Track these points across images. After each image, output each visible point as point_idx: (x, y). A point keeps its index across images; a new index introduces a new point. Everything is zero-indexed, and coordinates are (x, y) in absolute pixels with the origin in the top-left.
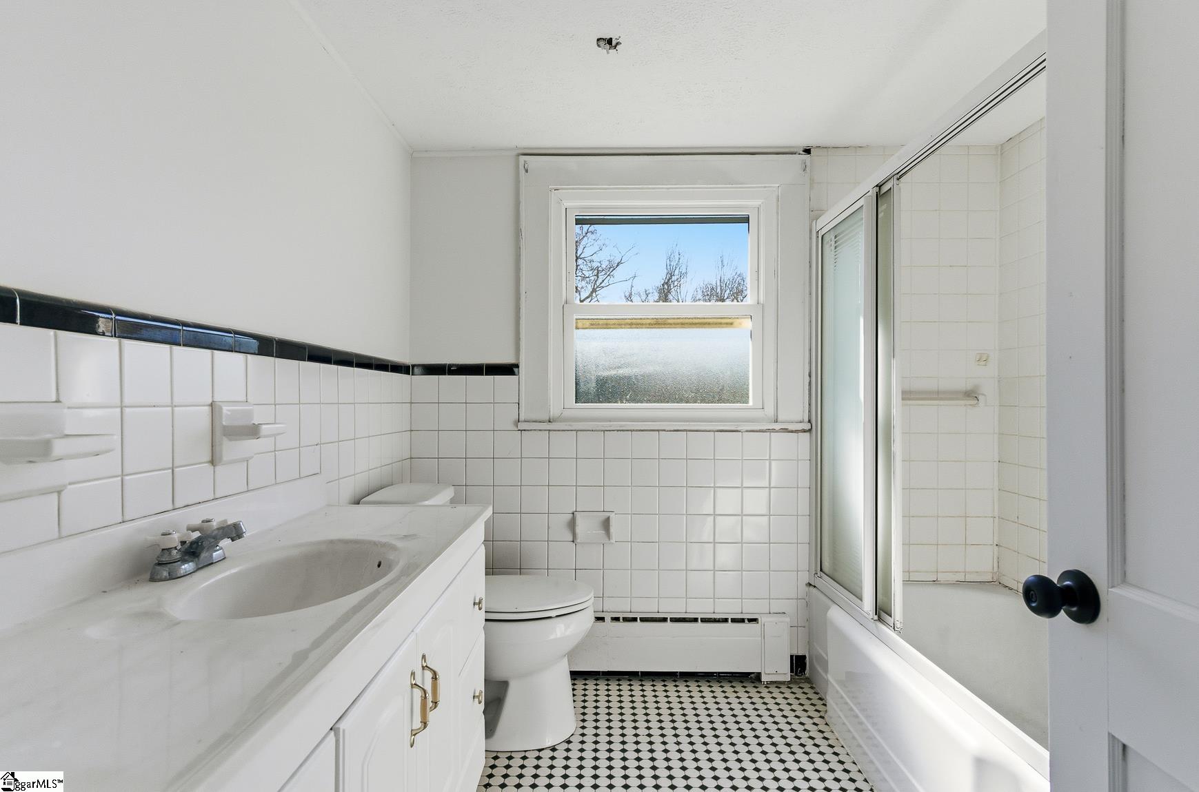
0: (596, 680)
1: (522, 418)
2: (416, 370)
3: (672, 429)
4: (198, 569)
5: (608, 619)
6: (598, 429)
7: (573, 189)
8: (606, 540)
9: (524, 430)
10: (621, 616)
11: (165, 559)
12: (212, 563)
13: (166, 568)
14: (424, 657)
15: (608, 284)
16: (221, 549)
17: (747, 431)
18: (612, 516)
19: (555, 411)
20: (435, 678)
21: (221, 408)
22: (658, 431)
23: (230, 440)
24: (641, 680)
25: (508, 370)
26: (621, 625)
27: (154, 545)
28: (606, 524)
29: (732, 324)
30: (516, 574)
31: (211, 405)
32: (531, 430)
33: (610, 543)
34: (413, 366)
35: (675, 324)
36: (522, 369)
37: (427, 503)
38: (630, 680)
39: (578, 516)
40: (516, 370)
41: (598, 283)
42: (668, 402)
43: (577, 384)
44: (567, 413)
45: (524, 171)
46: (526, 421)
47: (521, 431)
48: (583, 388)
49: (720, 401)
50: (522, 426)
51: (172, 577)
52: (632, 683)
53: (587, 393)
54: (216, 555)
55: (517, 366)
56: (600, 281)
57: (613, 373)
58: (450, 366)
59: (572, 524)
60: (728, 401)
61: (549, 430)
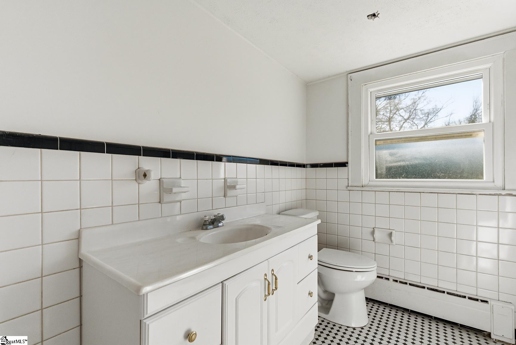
0: (385, 306)
1: (350, 185)
2: (308, 166)
3: (429, 192)
4: (214, 228)
5: (391, 280)
6: (386, 191)
7: (374, 83)
8: (390, 243)
9: (351, 190)
10: (399, 280)
11: (205, 224)
12: (218, 227)
13: (205, 226)
14: (273, 270)
15: (434, 120)
16: (222, 223)
17: (480, 194)
18: (393, 232)
19: (365, 182)
20: (276, 279)
21: (227, 180)
22: (420, 192)
23: (230, 190)
24: (410, 314)
25: (344, 165)
26: (398, 284)
27: (202, 219)
28: (390, 235)
29: (471, 135)
30: (347, 251)
31: (224, 179)
32: (354, 190)
33: (392, 244)
34: (307, 165)
35: (431, 138)
36: (350, 164)
37: (303, 216)
38: (403, 312)
39: (376, 230)
40: (347, 164)
41: (428, 120)
42: (427, 178)
43: (376, 170)
44: (371, 183)
45: (350, 81)
46: (351, 186)
47: (349, 190)
48: (379, 172)
49: (461, 177)
50: (349, 188)
51: (206, 229)
52: (404, 313)
53: (381, 174)
54: (220, 224)
55: (347, 163)
56: (429, 119)
57: (396, 164)
58: (320, 164)
59: (373, 233)
60: (467, 178)
61: (362, 191)
